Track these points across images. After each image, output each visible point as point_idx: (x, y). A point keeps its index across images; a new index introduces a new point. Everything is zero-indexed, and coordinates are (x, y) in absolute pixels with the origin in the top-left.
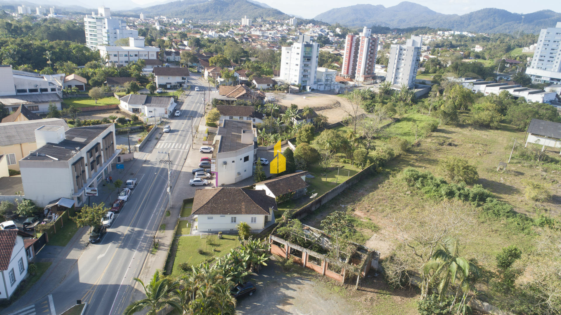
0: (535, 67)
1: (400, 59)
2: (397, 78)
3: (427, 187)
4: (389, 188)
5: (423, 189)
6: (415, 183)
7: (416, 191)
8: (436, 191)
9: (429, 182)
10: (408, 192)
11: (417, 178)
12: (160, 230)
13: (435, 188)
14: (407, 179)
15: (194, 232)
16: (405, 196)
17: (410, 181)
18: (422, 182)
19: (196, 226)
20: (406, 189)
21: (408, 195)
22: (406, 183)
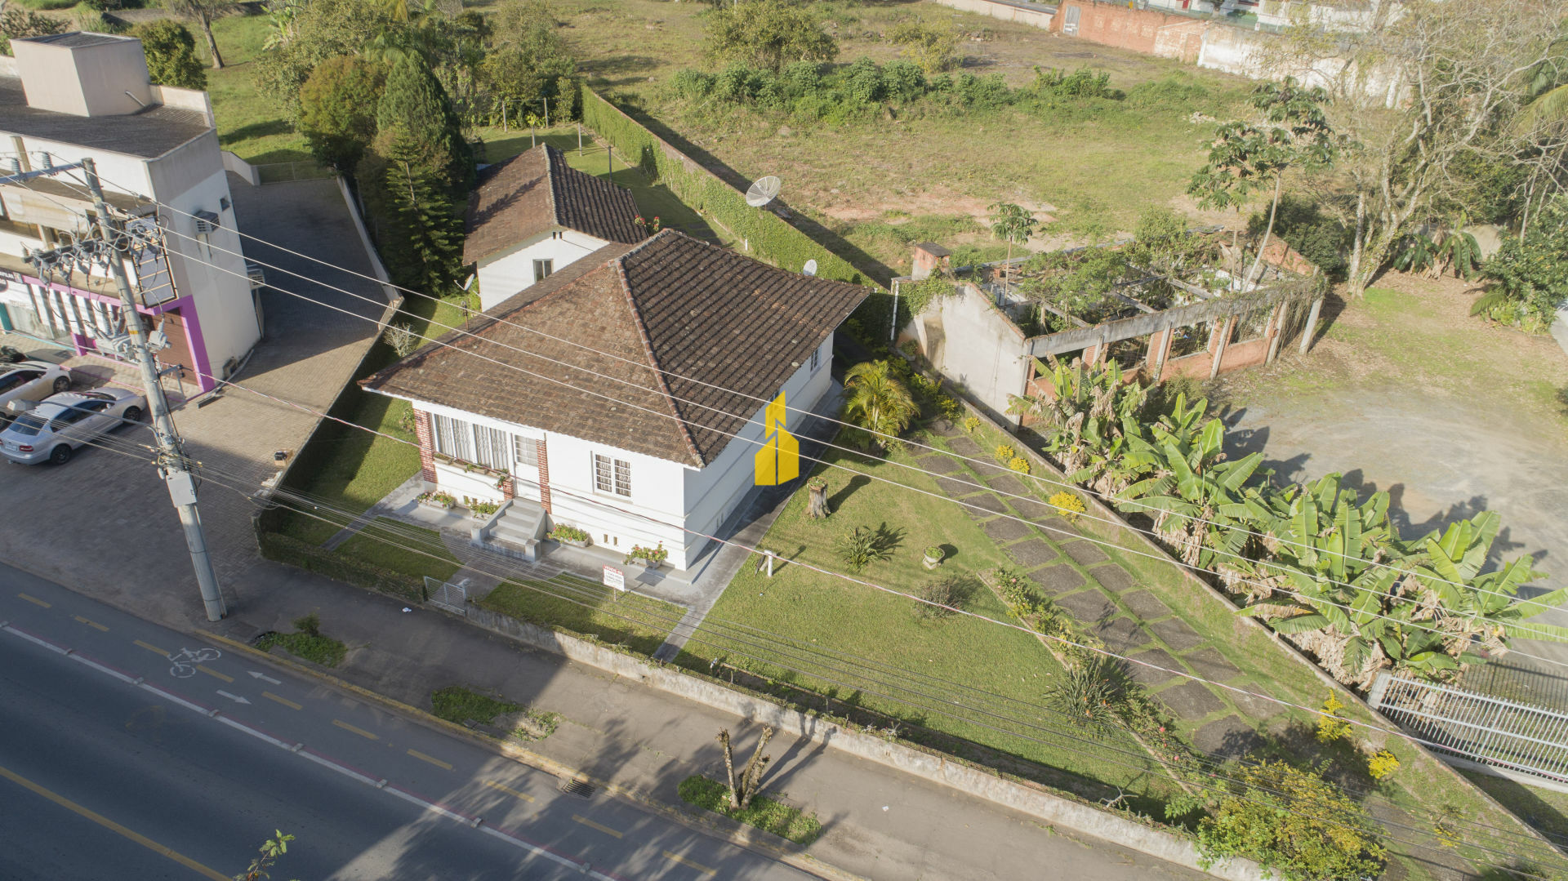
3: (803, 100)
4: (721, 139)
5: (799, 111)
6: (755, 105)
7: (792, 119)
8: (838, 98)
9: (796, 82)
10: (784, 130)
11: (757, 85)
12: (503, 735)
13: (830, 93)
14: (727, 99)
15: (668, 585)
16: (793, 140)
17: (740, 102)
18: (777, 90)
19: (637, 552)
20: (765, 124)
21: (796, 135)
22: (744, 108)
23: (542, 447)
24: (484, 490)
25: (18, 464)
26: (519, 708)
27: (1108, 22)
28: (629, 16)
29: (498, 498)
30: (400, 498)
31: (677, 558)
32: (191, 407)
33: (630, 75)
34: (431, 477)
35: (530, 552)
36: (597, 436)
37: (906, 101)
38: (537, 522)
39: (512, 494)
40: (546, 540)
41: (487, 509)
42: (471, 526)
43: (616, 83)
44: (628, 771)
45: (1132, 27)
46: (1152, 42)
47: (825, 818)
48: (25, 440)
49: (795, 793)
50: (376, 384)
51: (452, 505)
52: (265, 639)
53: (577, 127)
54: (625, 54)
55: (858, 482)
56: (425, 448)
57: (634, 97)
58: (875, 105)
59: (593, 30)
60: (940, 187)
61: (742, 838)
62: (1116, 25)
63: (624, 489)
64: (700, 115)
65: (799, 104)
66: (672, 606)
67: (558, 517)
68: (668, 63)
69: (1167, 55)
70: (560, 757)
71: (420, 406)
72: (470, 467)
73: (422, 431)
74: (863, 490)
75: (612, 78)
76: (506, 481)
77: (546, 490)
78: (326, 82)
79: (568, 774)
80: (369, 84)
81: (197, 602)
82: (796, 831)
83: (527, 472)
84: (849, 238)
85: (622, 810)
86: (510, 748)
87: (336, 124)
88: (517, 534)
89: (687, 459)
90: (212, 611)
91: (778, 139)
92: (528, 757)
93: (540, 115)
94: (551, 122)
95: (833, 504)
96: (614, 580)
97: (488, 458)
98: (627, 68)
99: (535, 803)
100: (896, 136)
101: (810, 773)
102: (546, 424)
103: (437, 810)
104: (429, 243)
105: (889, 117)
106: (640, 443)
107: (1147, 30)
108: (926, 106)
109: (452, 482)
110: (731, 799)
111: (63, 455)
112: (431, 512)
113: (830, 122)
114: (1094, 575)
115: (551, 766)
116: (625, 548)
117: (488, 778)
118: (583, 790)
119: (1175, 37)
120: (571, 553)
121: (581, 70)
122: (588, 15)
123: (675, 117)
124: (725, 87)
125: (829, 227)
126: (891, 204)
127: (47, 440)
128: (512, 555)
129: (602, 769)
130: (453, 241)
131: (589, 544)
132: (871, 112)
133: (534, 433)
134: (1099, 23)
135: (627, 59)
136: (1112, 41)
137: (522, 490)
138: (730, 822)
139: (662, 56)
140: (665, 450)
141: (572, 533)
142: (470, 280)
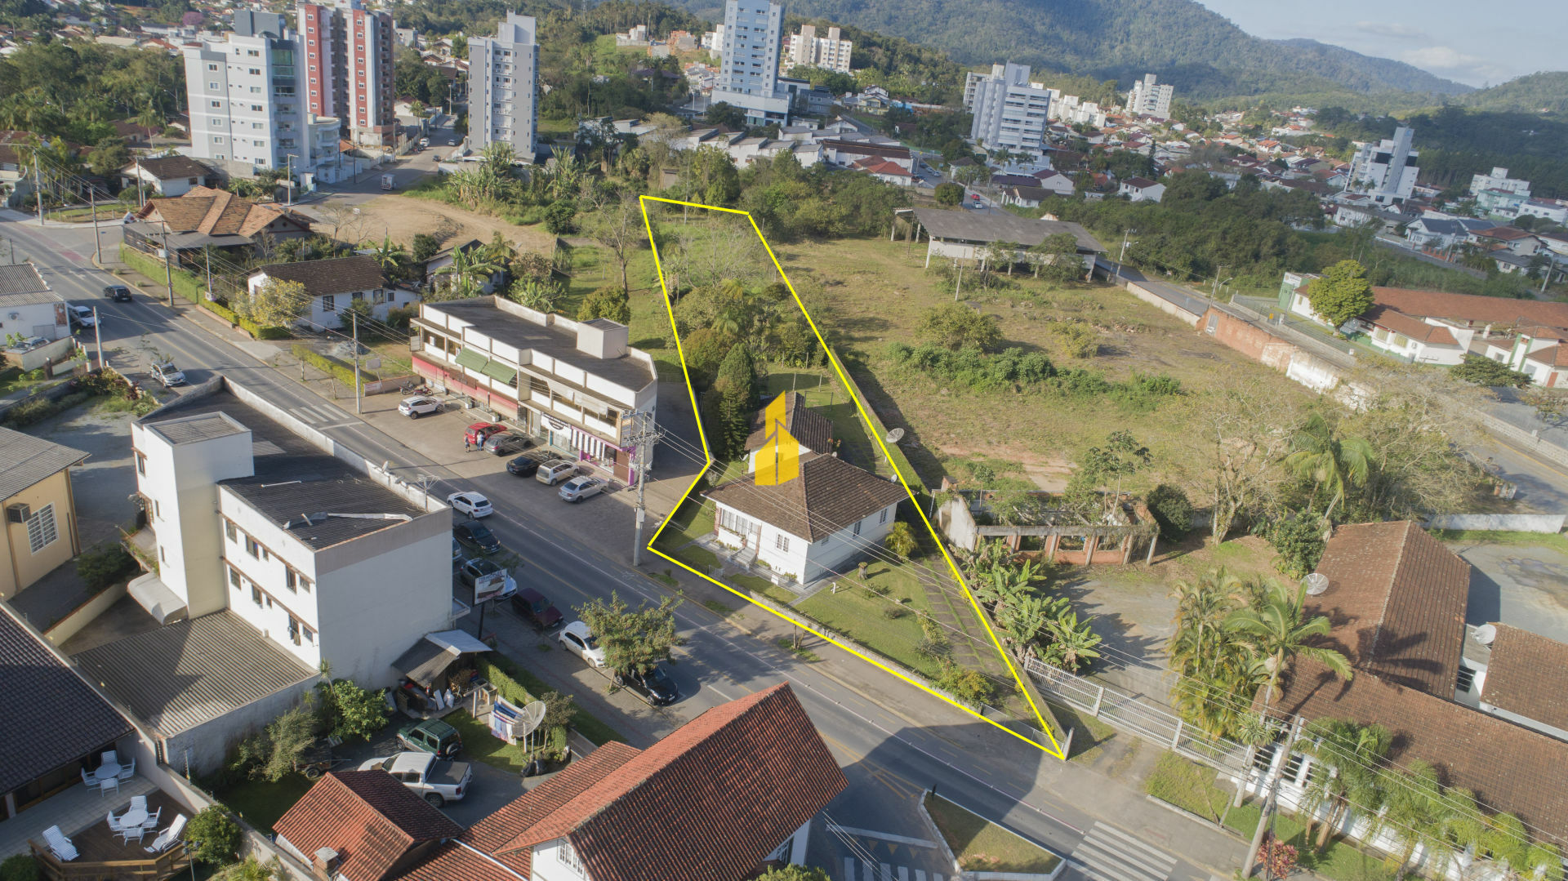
0: (729, 88)
1: (498, 80)
2: (497, 131)
3: (963, 373)
4: (903, 391)
5: (958, 379)
6: (932, 371)
7: (952, 384)
8: (985, 375)
9: (961, 361)
10: (944, 391)
11: (935, 360)
12: (727, 616)
13: (981, 371)
14: (916, 366)
15: (795, 588)
16: (948, 398)
17: (923, 369)
18: (948, 365)
19: (786, 574)
20: (934, 386)
21: (950, 395)
22: (924, 374)
23: (760, 528)
24: (735, 542)
25: (565, 501)
26: (733, 611)
27: (1235, 332)
28: (886, 282)
29: (739, 545)
30: (702, 540)
31: (800, 579)
32: (625, 491)
33: (868, 334)
34: (716, 534)
35: (748, 566)
36: (779, 526)
37: (1029, 382)
38: (752, 557)
39: (745, 545)
40: (755, 563)
41: (735, 549)
42: (728, 554)
43: (857, 340)
44: (764, 634)
45: (1249, 339)
46: (1260, 352)
47: (822, 658)
48: (569, 491)
49: (815, 651)
50: (706, 494)
51: (722, 545)
52: (653, 574)
53: (823, 370)
54: (871, 315)
55: (886, 570)
56: (717, 522)
57: (862, 354)
58: (1007, 382)
59: (857, 291)
60: (1017, 443)
61: (794, 657)
62: (1240, 334)
63: (786, 549)
64: (897, 373)
65: (960, 374)
66: (793, 595)
67: (760, 557)
68: (897, 327)
69: (1269, 364)
70: (743, 626)
71: (719, 505)
72: (732, 532)
73: (717, 516)
74: (886, 574)
75: (856, 335)
76: (744, 539)
77: (758, 546)
78: (696, 341)
79: (745, 631)
80: (717, 346)
81: (631, 560)
82: (812, 659)
83: (752, 538)
84: (944, 465)
85: (759, 642)
86: (728, 620)
87: (696, 362)
88: (744, 560)
89: (808, 539)
90: (636, 562)
91: (938, 397)
92: (734, 624)
93: (803, 361)
94: (809, 366)
95: (869, 576)
96: (775, 580)
97: (739, 530)
98: (869, 328)
99: (733, 634)
100: (1013, 405)
101: (823, 648)
102: (762, 518)
103: (704, 628)
104: (732, 436)
105: (1014, 391)
106: (793, 531)
107: (1259, 344)
108: (1043, 387)
109: (725, 537)
110: (794, 647)
111: (580, 500)
112: (714, 547)
113: (975, 389)
114: (961, 621)
115: (739, 627)
116: (782, 572)
117: (721, 625)
118: (749, 635)
119: (1275, 352)
120: (763, 571)
121: (839, 326)
122: (858, 277)
123: (883, 370)
124: (916, 358)
125: (937, 456)
126: (983, 448)
127: (577, 493)
128: (741, 566)
129: (755, 632)
130: (742, 437)
131: (770, 568)
132: (1003, 386)
133: (757, 522)
134: (1229, 331)
135: (872, 320)
136: (1236, 346)
137: (749, 544)
138: (792, 652)
139: (895, 320)
140: (801, 535)
141: (764, 563)
142: (746, 457)
